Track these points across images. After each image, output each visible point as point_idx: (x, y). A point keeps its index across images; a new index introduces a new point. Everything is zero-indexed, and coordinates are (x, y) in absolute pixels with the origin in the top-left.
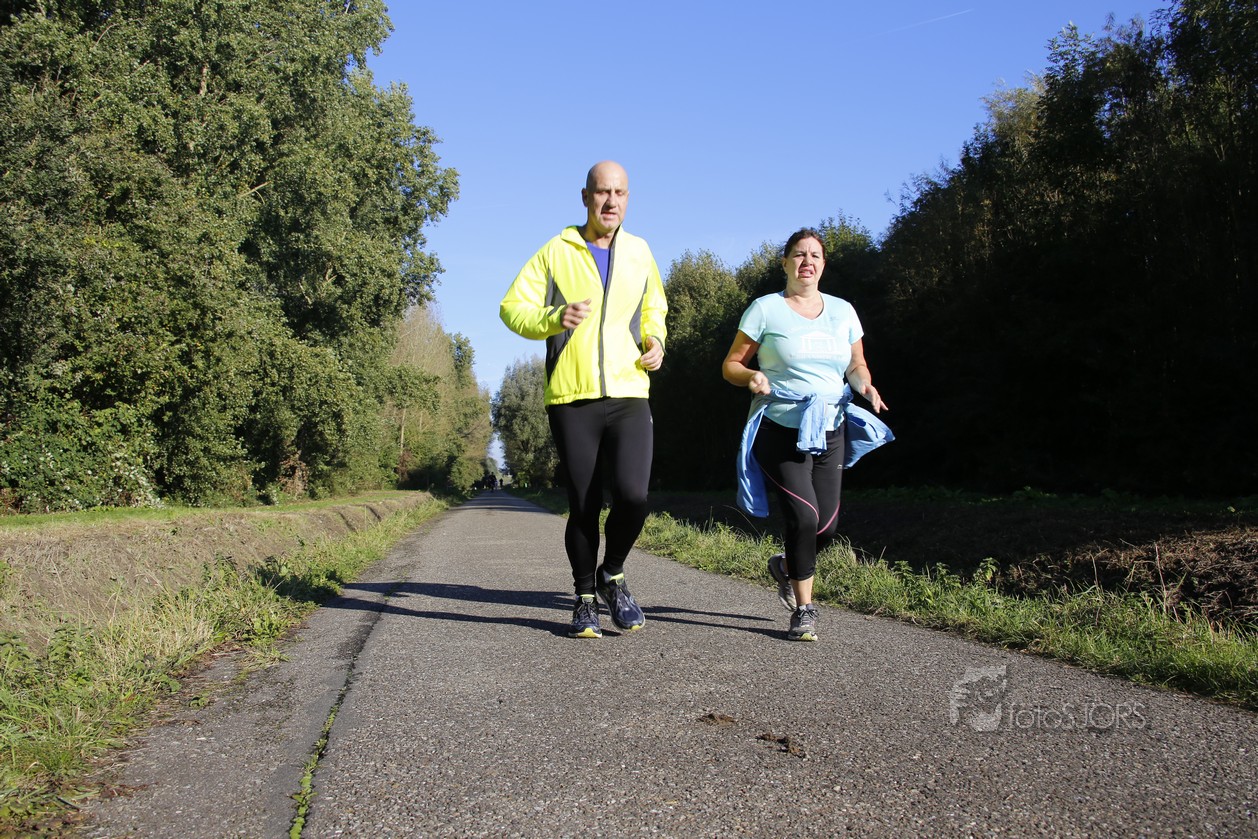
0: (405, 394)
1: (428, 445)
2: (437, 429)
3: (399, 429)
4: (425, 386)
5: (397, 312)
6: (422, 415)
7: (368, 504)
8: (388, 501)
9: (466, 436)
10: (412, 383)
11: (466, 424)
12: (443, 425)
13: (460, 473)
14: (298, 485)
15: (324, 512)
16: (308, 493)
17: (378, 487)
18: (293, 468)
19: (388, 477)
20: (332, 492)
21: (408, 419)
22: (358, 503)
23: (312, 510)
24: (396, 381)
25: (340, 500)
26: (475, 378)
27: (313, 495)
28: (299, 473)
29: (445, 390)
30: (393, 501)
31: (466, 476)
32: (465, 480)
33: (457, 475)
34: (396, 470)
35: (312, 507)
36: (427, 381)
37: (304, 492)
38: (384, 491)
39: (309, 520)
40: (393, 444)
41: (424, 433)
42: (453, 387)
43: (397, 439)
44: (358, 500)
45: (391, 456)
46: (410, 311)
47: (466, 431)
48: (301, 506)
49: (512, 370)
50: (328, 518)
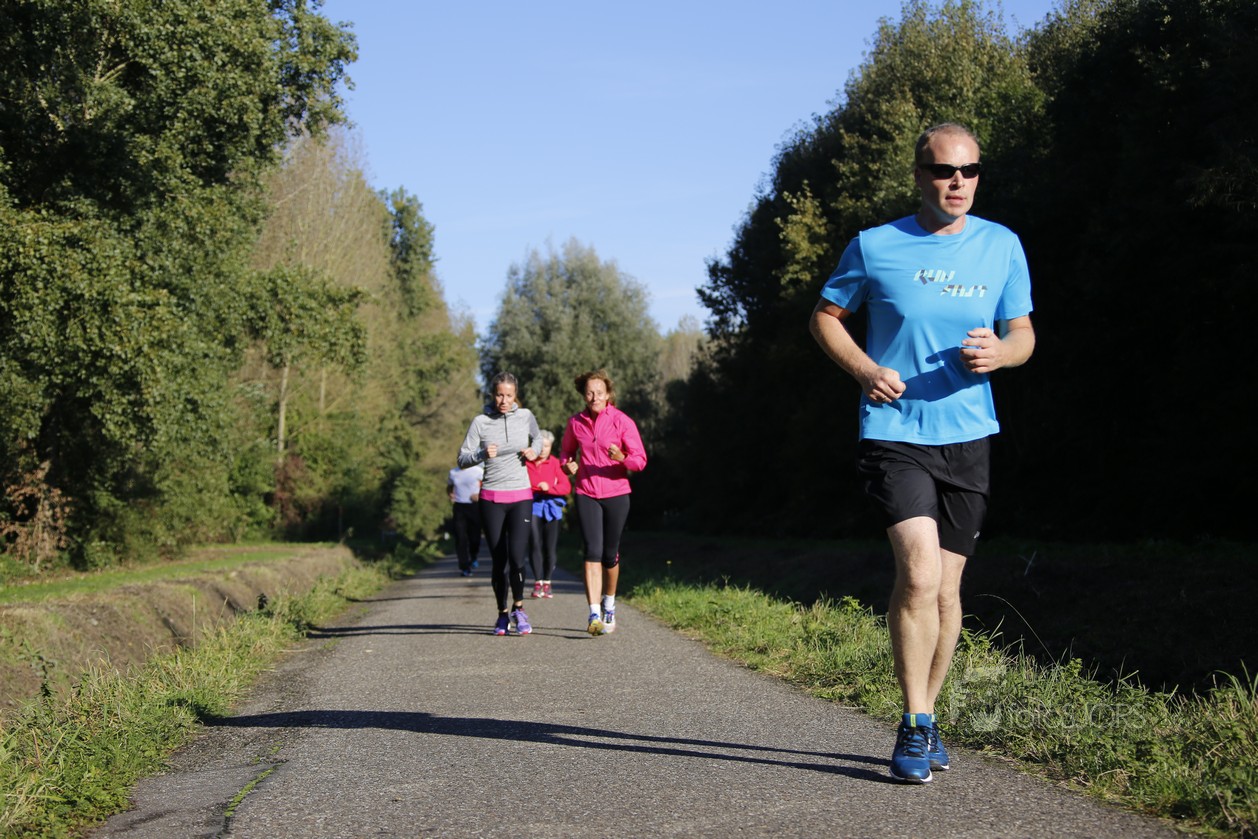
0: (287, 330)
1: (338, 443)
2: (358, 407)
3: (275, 408)
4: (331, 313)
5: (262, 151)
6: (325, 376)
7: (204, 577)
8: (250, 570)
9: (424, 421)
10: (303, 307)
11: (424, 395)
12: (372, 399)
13: (412, 502)
14: (42, 539)
15: (103, 598)
16: (66, 556)
17: (229, 537)
18: (32, 503)
19: (250, 514)
20: (123, 553)
21: (291, 387)
22: (182, 575)
23: (74, 597)
24: (265, 304)
25: (141, 569)
26: (441, 293)
27: (79, 560)
28: (44, 513)
29: (375, 321)
30: (263, 570)
31: (425, 508)
32: (424, 518)
33: (405, 506)
34: (268, 499)
35: (76, 588)
36: (334, 301)
37: (57, 553)
38: (241, 546)
39: (68, 620)
40: (263, 442)
41: (330, 416)
42: (393, 315)
43: (271, 430)
44: (183, 569)
45: (259, 468)
46: (291, 150)
47: (423, 410)
48: (52, 588)
49: (522, 275)
50: (112, 614)
